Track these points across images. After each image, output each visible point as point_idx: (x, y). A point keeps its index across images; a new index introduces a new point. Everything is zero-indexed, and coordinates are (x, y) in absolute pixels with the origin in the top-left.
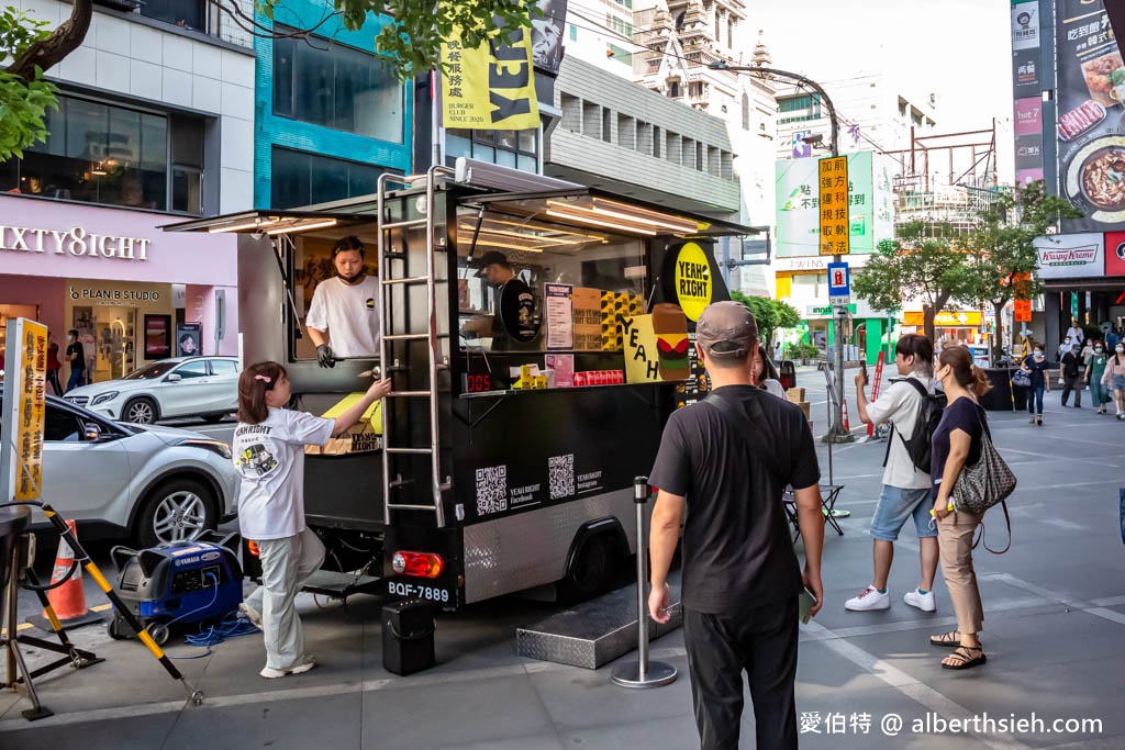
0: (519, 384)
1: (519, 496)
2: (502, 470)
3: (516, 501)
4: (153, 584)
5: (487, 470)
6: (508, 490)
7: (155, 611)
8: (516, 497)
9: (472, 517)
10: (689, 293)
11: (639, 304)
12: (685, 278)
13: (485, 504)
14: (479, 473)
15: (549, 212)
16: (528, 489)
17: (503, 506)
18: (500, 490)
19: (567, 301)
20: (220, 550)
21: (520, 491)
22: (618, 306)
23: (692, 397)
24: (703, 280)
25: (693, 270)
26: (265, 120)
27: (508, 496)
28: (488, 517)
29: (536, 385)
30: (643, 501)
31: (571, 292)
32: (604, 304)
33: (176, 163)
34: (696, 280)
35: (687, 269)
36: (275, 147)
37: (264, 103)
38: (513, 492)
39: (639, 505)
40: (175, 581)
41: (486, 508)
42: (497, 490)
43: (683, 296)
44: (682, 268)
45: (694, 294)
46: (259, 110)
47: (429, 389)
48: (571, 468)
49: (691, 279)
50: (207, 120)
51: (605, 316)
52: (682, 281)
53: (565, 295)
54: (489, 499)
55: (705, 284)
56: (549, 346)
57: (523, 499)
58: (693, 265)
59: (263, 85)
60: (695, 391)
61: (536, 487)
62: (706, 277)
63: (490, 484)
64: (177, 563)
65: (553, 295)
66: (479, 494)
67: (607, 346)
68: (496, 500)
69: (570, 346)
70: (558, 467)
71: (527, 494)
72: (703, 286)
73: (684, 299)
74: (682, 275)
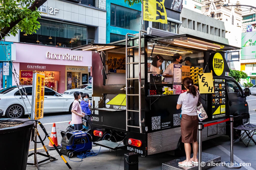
0: (165, 93)
1: (164, 125)
2: (159, 117)
3: (163, 126)
4: (69, 141)
5: (155, 117)
6: (161, 123)
7: (70, 148)
8: (163, 125)
9: (150, 131)
10: (217, 68)
11: (201, 70)
12: (216, 63)
13: (154, 127)
14: (153, 118)
15: (174, 43)
16: (167, 123)
17: (159, 128)
18: (159, 123)
19: (180, 69)
20: (86, 134)
21: (165, 124)
22: (195, 71)
23: (217, 98)
24: (221, 64)
25: (218, 61)
26: (109, 27)
27: (161, 125)
28: (155, 131)
29: (170, 93)
30: (201, 130)
31: (181, 67)
32: (191, 70)
33: (88, 38)
34: (219, 64)
35: (216, 60)
36: (111, 34)
37: (108, 23)
38: (163, 124)
39: (200, 131)
40: (75, 141)
41: (154, 128)
42: (158, 123)
43: (215, 68)
44: (215, 60)
45: (218, 68)
46: (107, 25)
47: (138, 94)
49: (218, 63)
50: (96, 28)
51: (191, 74)
52: (215, 64)
53: (179, 68)
54: (155, 125)
55: (222, 65)
56: (174, 82)
57: (165, 126)
58: (218, 59)
59: (108, 19)
60: (218, 96)
61: (169, 123)
62: (222, 63)
63: (156, 121)
64: (76, 136)
65: (176, 68)
66: (152, 124)
68: (157, 126)
69: (181, 82)
70: (176, 117)
71: (167, 125)
72: (221, 66)
73: (215, 69)
74: (215, 62)
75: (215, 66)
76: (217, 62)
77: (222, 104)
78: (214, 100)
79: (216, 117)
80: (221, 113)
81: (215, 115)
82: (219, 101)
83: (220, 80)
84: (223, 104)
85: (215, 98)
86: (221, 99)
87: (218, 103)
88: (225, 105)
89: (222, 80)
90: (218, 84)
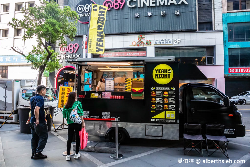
1: (93, 118)
2: (89, 112)
6: (90, 116)
10: (160, 77)
24: (168, 73)
25: (163, 71)
29: (95, 97)
32: (126, 81)
33: (208, 56)
34: (164, 74)
36: (229, 49)
38: (91, 117)
45: (163, 77)
46: (225, 42)
48: (109, 115)
49: (161, 74)
50: (214, 47)
51: (127, 84)
52: (156, 74)
53: (112, 80)
56: (106, 90)
62: (170, 73)
65: (108, 80)
67: (127, 90)
69: (113, 90)
70: (105, 114)
71: (95, 118)
72: (168, 75)
73: (157, 79)
74: (157, 72)
75: (156, 76)
76: (159, 72)
77: (168, 110)
78: (154, 105)
79: (156, 121)
80: (166, 118)
81: (155, 119)
82: (163, 107)
83: (166, 88)
84: (171, 110)
85: (155, 104)
86: (167, 106)
87: (161, 109)
88: (174, 112)
89: (169, 88)
90: (161, 92)
